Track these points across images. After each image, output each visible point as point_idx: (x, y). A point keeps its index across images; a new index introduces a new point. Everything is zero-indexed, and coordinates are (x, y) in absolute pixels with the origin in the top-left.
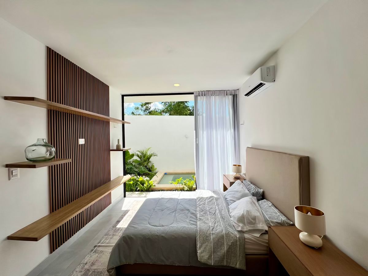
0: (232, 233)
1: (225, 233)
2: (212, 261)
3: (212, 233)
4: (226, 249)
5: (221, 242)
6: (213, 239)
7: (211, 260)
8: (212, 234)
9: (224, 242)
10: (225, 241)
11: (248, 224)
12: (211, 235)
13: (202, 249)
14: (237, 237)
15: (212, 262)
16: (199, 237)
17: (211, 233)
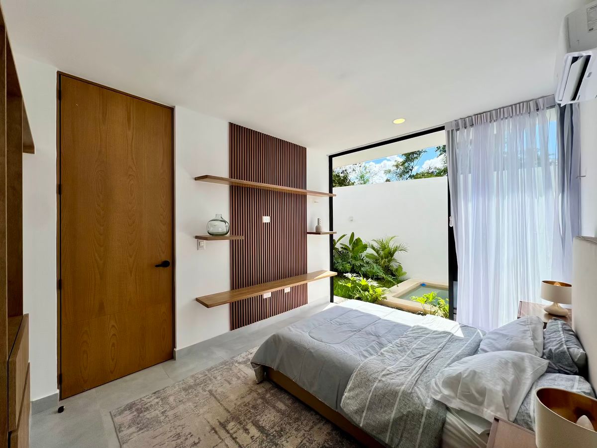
0: (419, 398)
1: (404, 391)
2: (363, 420)
3: (379, 378)
4: (393, 416)
5: (390, 401)
6: (375, 389)
7: (361, 418)
8: (380, 381)
9: (395, 404)
10: (397, 403)
11: (463, 398)
12: (377, 381)
13: (352, 394)
14: (424, 408)
15: (360, 421)
16: (356, 375)
17: (377, 378)
